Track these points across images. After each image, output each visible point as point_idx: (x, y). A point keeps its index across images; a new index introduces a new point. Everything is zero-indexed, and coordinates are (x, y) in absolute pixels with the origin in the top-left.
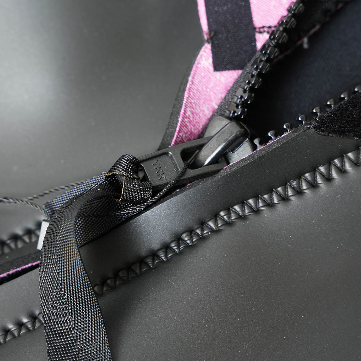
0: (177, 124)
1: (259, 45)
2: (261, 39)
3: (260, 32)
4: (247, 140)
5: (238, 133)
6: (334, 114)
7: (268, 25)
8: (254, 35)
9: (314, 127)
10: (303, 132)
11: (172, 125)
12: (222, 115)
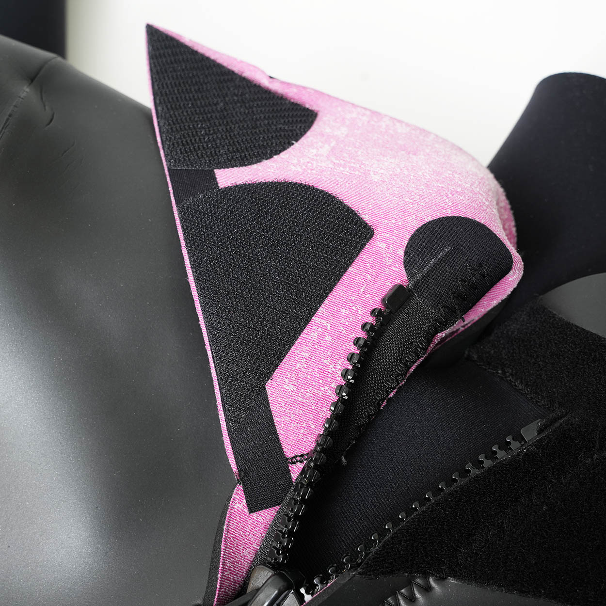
0: (217, 581)
1: (294, 475)
2: (295, 471)
3: (293, 463)
4: (292, 591)
5: (282, 588)
6: (379, 554)
7: (300, 454)
8: (288, 467)
9: (360, 573)
10: (349, 580)
11: (213, 570)
12: (264, 564)
